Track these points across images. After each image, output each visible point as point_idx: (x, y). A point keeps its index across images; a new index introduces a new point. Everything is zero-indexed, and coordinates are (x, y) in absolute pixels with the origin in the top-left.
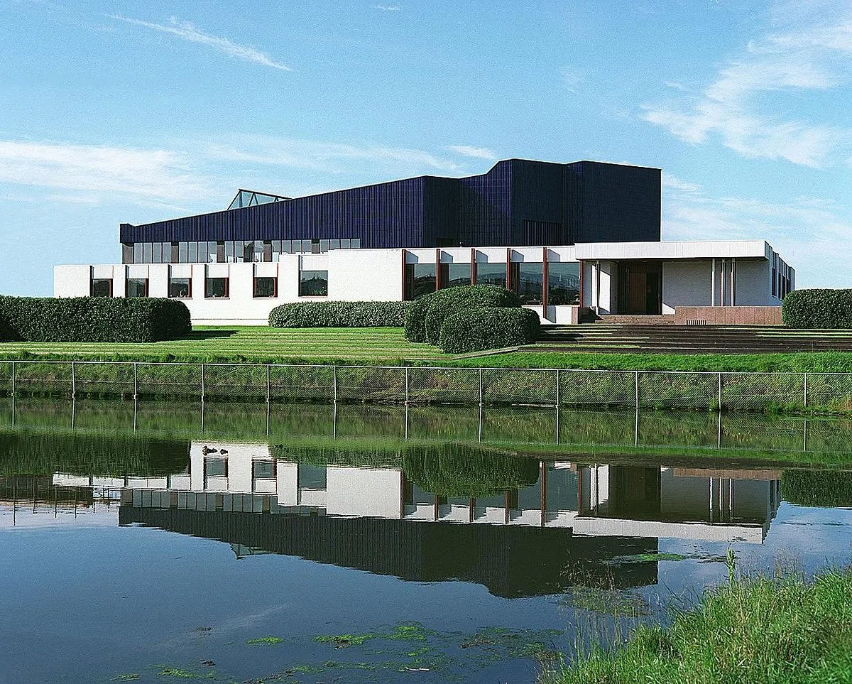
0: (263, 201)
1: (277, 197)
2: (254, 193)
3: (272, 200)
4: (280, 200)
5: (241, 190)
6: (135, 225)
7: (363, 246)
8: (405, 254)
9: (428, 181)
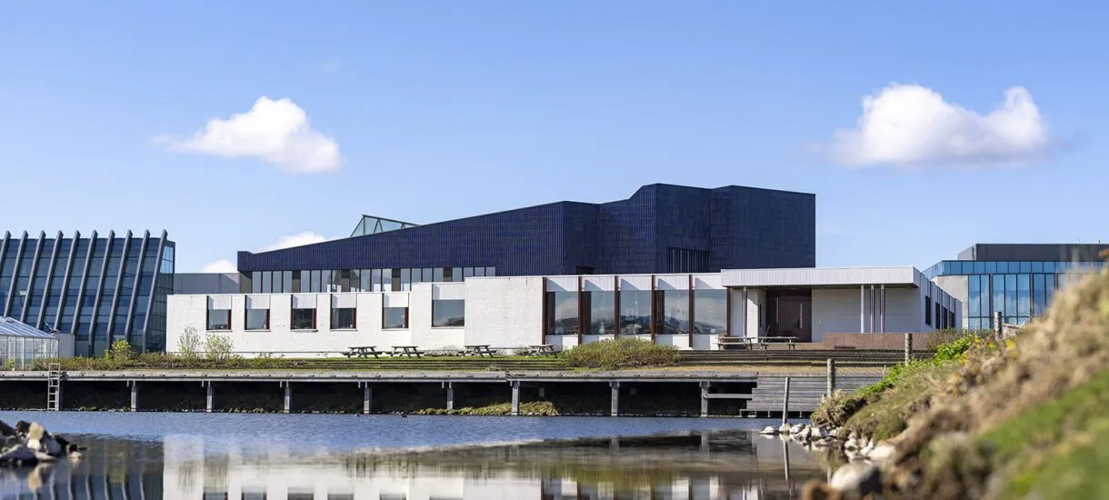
0: (387, 228)
1: (403, 224)
2: (379, 219)
3: (399, 227)
4: (407, 226)
5: (365, 216)
6: (254, 253)
7: (498, 274)
8: (545, 281)
9: (567, 206)
